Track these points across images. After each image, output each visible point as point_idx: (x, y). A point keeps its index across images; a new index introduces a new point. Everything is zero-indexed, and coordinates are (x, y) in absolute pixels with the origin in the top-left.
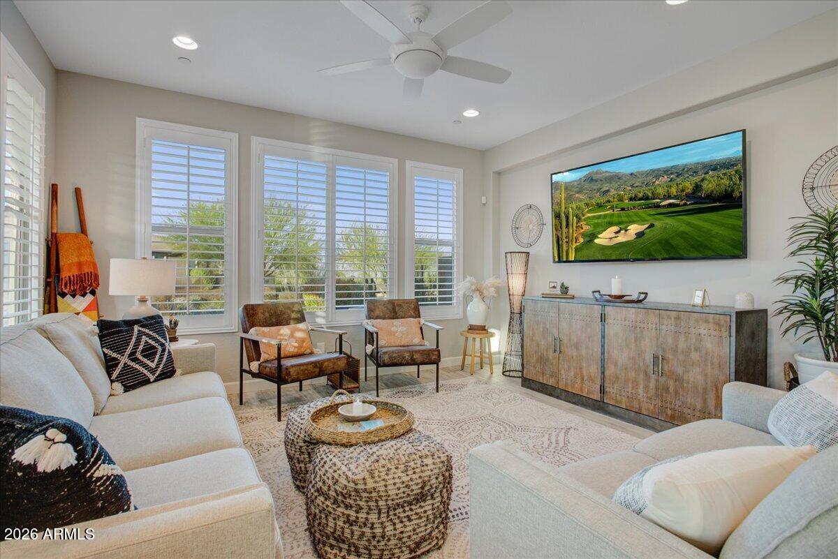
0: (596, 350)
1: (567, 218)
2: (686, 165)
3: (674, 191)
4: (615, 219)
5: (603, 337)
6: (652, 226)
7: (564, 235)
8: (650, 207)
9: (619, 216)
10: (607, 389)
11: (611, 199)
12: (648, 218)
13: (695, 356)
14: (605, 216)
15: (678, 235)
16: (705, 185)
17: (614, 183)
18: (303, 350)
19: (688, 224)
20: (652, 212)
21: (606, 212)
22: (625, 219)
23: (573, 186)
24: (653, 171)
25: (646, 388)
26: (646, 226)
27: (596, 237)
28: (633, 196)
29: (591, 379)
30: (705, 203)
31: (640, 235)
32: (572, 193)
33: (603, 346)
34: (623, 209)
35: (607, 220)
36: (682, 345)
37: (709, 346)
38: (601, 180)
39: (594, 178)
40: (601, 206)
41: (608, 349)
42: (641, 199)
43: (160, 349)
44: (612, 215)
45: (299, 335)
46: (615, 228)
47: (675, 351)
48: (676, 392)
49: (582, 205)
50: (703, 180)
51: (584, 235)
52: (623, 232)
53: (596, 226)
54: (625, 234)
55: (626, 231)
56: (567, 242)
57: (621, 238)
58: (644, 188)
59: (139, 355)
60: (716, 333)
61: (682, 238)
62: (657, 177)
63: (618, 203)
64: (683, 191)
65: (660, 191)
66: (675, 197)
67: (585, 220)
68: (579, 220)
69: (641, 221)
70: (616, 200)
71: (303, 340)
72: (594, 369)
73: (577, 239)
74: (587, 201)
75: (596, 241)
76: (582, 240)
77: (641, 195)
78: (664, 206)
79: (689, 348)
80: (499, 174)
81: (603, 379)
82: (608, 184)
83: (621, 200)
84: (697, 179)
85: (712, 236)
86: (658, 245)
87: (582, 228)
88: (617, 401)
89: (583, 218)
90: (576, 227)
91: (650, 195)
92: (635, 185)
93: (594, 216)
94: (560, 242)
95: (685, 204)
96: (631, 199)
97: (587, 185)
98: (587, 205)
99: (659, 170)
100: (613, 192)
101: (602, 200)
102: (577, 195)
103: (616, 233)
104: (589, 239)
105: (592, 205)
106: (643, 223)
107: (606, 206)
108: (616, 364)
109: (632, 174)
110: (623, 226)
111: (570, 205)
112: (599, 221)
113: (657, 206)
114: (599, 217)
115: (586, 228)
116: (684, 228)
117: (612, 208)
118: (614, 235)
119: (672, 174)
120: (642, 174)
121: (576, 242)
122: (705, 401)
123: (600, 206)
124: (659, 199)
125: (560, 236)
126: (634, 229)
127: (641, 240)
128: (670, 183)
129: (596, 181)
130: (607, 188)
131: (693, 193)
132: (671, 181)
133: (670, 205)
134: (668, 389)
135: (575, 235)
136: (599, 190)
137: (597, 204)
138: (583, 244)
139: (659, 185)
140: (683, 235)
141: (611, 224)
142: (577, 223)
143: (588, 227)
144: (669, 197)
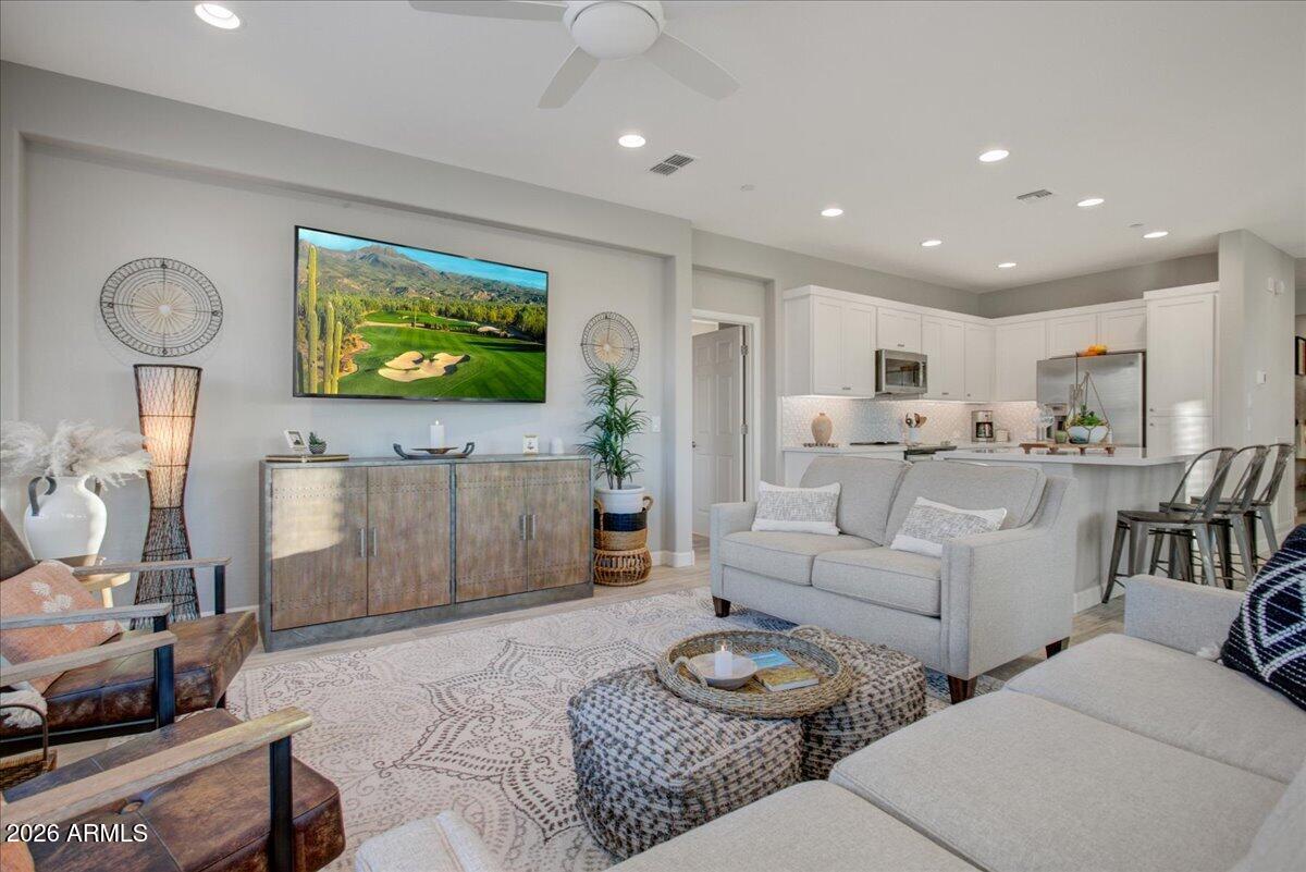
0: (441, 531)
1: (323, 321)
2: (508, 285)
3: (494, 314)
4: (416, 340)
5: (454, 509)
6: (466, 359)
7: (315, 354)
8: (464, 331)
9: (422, 336)
10: (461, 583)
11: (410, 305)
12: (463, 346)
13: (562, 507)
14: (399, 331)
15: (497, 376)
16: (526, 316)
17: (414, 280)
19: (508, 363)
20: (467, 337)
21: (401, 325)
22: (430, 342)
23: (337, 261)
24: (471, 279)
25: (513, 561)
26: (460, 358)
27: (382, 365)
28: (444, 308)
29: (434, 577)
30: (525, 340)
31: (451, 370)
32: (333, 273)
33: (453, 523)
34: (427, 326)
35: (403, 338)
36: (550, 499)
37: (574, 492)
38: (394, 268)
39: (380, 259)
40: (392, 313)
41: (462, 525)
42: (453, 316)
44: (410, 332)
46: (415, 355)
47: (543, 506)
48: (545, 553)
49: (356, 301)
50: (524, 310)
51: (358, 359)
52: (426, 362)
53: (382, 345)
54: (430, 366)
55: (432, 361)
56: (322, 368)
57: (424, 372)
58: (458, 300)
60: (579, 479)
61: (500, 380)
62: (476, 289)
63: (420, 313)
64: (504, 317)
65: (478, 310)
66: (495, 324)
67: (360, 331)
68: (349, 329)
69: (453, 349)
70: (417, 308)
72: (439, 561)
73: (343, 365)
74: (367, 297)
75: (382, 372)
76: (353, 368)
77: (453, 310)
78: (483, 334)
79: (557, 500)
80: (28, 142)
81: (454, 571)
82: (404, 279)
83: (425, 309)
84: (519, 306)
85: (531, 382)
86: (473, 387)
87: (355, 346)
88: (475, 593)
89: (358, 326)
90: (343, 342)
91: (466, 313)
92: (447, 293)
93: (379, 328)
94: (305, 367)
95: (505, 336)
96: (440, 313)
97: (366, 268)
98: (367, 304)
99: (478, 280)
100: (412, 294)
101: (395, 303)
102: (346, 281)
103: (417, 362)
104: (368, 367)
105: (375, 307)
106: (455, 353)
107: (402, 315)
108: (473, 543)
109: (442, 273)
110: (427, 352)
111: (331, 297)
112: (388, 338)
113: (474, 331)
114: (388, 331)
115: (363, 346)
116: (504, 368)
117: (411, 320)
118: (413, 365)
119: (493, 291)
120: (457, 278)
121: (341, 371)
122: (571, 552)
123: (390, 312)
124: (477, 321)
125: (304, 353)
126: (443, 359)
127: (451, 378)
128: (490, 303)
129: (385, 265)
130: (404, 285)
131: (514, 324)
132: (491, 300)
133: (490, 334)
134: (537, 552)
135: (339, 356)
136: (389, 283)
137: (385, 307)
138: (357, 375)
139: (478, 302)
140: (501, 376)
141: (408, 347)
142: (344, 334)
143: (367, 345)
144: (489, 323)
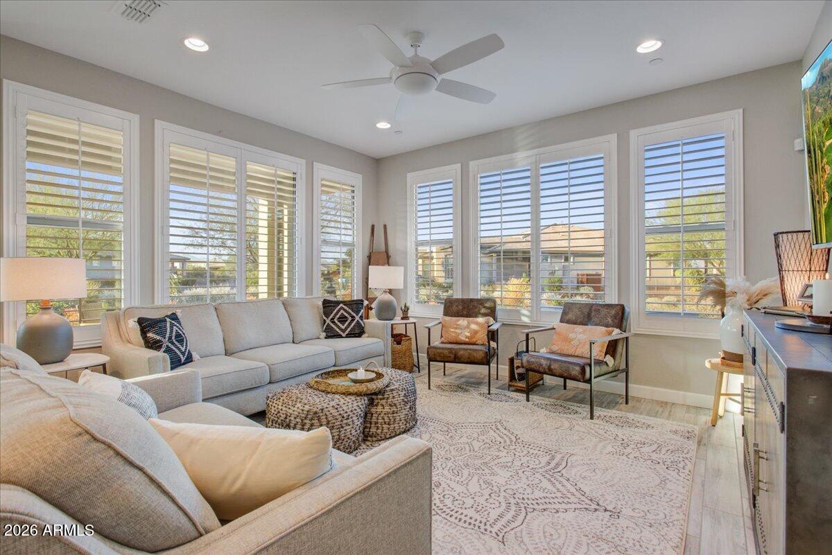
18: (474, 340)
43: (350, 319)
45: (474, 327)
59: (336, 320)
71: (476, 332)
